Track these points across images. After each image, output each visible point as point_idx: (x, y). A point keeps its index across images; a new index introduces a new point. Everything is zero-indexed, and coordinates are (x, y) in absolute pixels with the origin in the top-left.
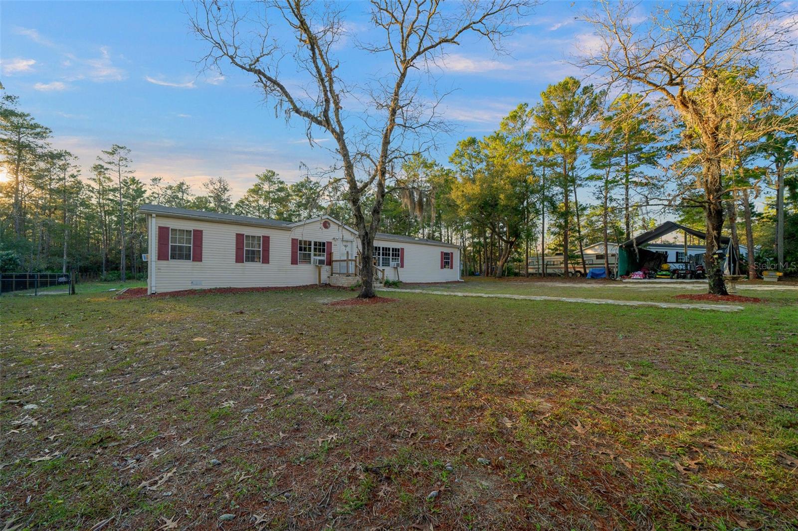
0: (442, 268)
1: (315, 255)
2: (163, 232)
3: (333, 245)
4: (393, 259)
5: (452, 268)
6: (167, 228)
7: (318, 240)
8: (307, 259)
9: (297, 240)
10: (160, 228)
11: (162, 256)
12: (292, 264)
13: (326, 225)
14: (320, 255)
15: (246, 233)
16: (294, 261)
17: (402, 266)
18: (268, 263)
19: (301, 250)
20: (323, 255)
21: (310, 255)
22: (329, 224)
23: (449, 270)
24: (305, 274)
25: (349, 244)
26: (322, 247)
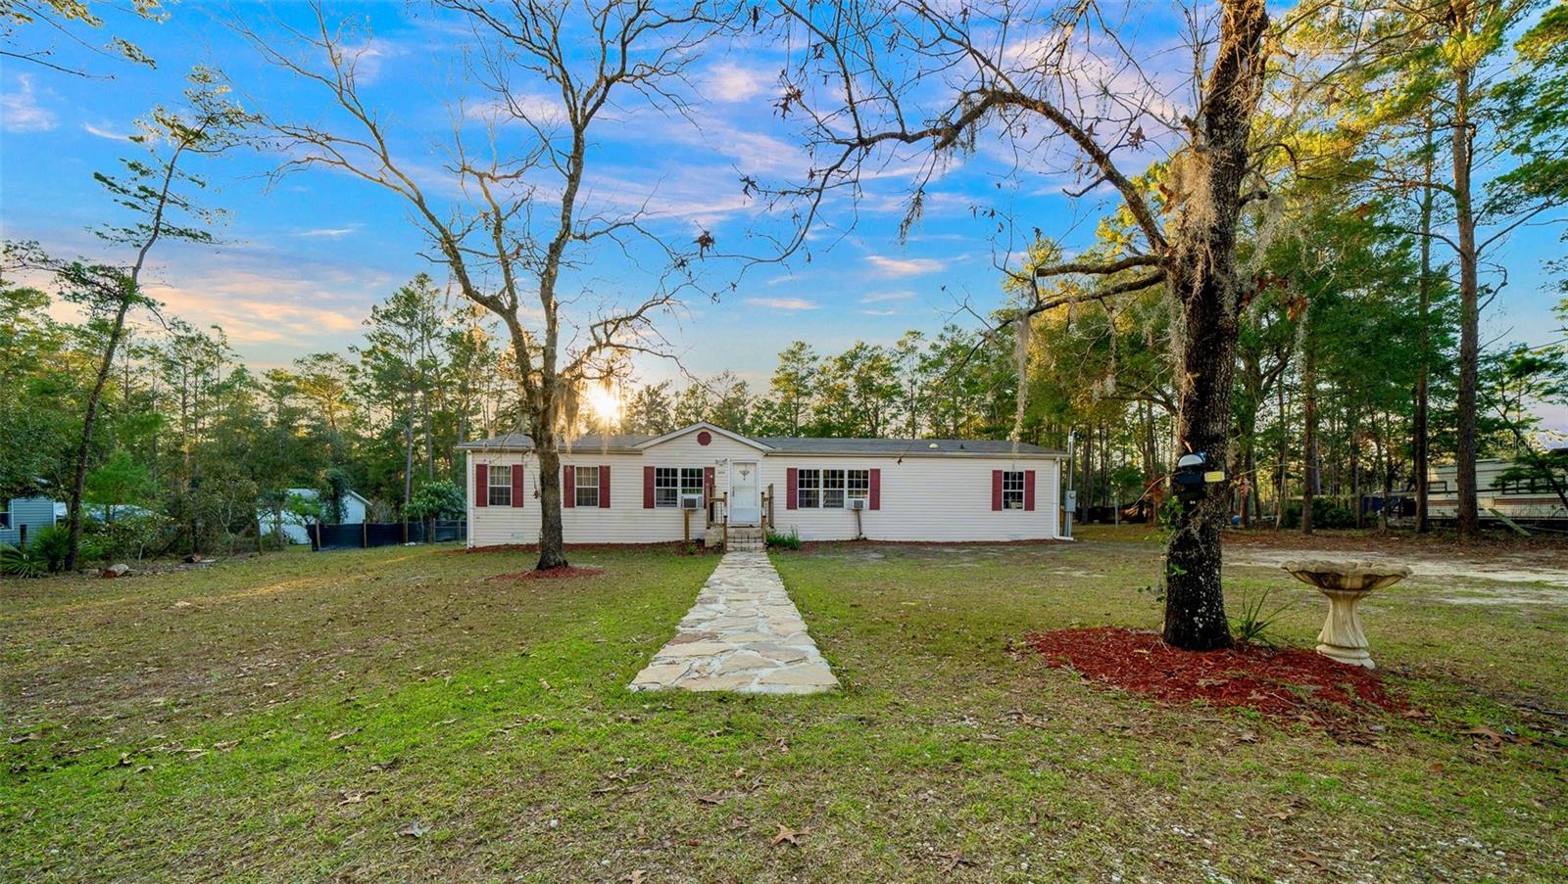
0: (996, 507)
1: (684, 492)
2: (481, 470)
3: (716, 472)
4: (850, 492)
5: (1030, 507)
6: (485, 466)
7: (688, 466)
8: (670, 499)
9: (653, 468)
10: (478, 466)
11: (481, 502)
12: (645, 507)
13: (704, 439)
14: (691, 492)
15: (577, 464)
16: (648, 503)
17: (875, 505)
18: (609, 507)
19: (659, 484)
20: (699, 492)
21: (675, 492)
22: (710, 437)
23: (1022, 512)
24: (665, 524)
25: (751, 469)
26: (696, 479)
